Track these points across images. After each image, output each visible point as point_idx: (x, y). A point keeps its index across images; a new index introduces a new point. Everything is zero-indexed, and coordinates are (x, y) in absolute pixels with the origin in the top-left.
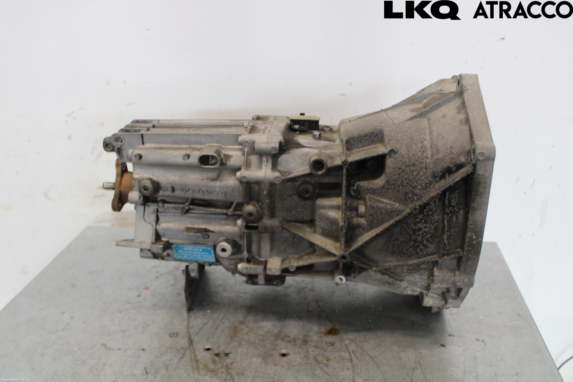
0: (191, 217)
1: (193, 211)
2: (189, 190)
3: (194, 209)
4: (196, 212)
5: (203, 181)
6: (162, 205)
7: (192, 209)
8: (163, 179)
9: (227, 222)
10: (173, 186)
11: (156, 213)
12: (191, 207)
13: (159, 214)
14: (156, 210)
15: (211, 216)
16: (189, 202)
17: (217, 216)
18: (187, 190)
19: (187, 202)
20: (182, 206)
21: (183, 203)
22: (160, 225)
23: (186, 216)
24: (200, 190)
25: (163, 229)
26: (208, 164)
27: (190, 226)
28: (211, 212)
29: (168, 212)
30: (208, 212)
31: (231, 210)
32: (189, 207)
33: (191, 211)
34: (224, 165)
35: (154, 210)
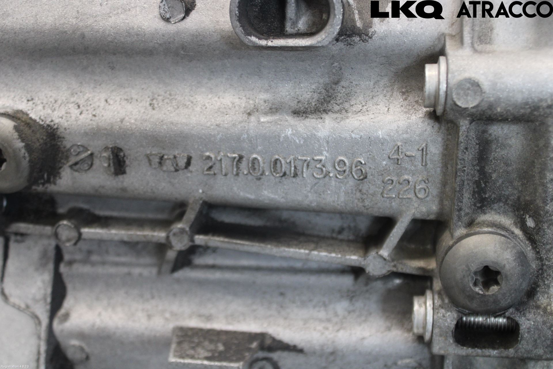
0: (201, 283)
1: (209, 260)
2: (188, 163)
3: (215, 250)
4: (220, 261)
5: (253, 118)
6: (74, 234)
7: (206, 249)
8: (75, 112)
9: (359, 304)
10: (121, 144)
11: (51, 266)
12: (200, 239)
13: (63, 268)
14: (52, 253)
15: (286, 279)
16: (191, 215)
17: (313, 279)
18: (182, 163)
19: (180, 217)
20: (160, 235)
21: (166, 224)
22: (67, 316)
23: (178, 281)
24: (241, 158)
25: (82, 335)
26: (282, 33)
27: (194, 323)
28: (284, 264)
29: (104, 263)
30: (275, 264)
31: (385, 252)
32: (192, 240)
33: (198, 260)
34: (357, 39)
35: (44, 254)
